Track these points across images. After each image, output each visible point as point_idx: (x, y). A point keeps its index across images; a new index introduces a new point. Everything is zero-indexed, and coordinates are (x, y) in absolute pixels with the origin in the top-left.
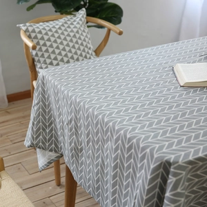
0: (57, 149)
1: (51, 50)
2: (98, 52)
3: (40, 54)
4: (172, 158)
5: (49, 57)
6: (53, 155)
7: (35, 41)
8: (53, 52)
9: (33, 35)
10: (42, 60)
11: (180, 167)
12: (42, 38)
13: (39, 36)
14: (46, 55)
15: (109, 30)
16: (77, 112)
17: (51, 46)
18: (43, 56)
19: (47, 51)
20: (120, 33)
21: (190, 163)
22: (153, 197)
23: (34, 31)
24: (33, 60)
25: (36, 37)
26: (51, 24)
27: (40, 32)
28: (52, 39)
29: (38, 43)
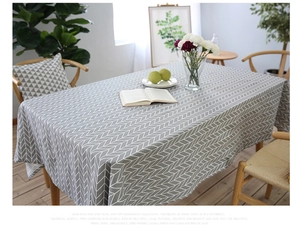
0: (40, 161)
1: (34, 85)
2: (73, 84)
3: (26, 88)
4: (111, 160)
5: (33, 90)
6: (37, 166)
7: (21, 79)
8: (37, 87)
9: (19, 74)
10: (28, 93)
11: (117, 166)
12: (27, 77)
13: (24, 75)
14: (31, 89)
15: (79, 69)
16: (48, 132)
17: (34, 82)
18: (28, 90)
19: (31, 86)
20: (87, 70)
21: (124, 161)
22: (102, 189)
23: (19, 71)
24: (21, 93)
25: (21, 76)
26: (33, 66)
27: (25, 72)
28: (35, 77)
29: (24, 81)
